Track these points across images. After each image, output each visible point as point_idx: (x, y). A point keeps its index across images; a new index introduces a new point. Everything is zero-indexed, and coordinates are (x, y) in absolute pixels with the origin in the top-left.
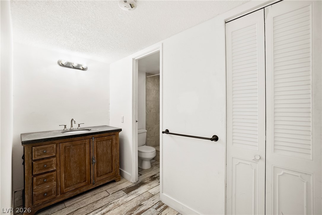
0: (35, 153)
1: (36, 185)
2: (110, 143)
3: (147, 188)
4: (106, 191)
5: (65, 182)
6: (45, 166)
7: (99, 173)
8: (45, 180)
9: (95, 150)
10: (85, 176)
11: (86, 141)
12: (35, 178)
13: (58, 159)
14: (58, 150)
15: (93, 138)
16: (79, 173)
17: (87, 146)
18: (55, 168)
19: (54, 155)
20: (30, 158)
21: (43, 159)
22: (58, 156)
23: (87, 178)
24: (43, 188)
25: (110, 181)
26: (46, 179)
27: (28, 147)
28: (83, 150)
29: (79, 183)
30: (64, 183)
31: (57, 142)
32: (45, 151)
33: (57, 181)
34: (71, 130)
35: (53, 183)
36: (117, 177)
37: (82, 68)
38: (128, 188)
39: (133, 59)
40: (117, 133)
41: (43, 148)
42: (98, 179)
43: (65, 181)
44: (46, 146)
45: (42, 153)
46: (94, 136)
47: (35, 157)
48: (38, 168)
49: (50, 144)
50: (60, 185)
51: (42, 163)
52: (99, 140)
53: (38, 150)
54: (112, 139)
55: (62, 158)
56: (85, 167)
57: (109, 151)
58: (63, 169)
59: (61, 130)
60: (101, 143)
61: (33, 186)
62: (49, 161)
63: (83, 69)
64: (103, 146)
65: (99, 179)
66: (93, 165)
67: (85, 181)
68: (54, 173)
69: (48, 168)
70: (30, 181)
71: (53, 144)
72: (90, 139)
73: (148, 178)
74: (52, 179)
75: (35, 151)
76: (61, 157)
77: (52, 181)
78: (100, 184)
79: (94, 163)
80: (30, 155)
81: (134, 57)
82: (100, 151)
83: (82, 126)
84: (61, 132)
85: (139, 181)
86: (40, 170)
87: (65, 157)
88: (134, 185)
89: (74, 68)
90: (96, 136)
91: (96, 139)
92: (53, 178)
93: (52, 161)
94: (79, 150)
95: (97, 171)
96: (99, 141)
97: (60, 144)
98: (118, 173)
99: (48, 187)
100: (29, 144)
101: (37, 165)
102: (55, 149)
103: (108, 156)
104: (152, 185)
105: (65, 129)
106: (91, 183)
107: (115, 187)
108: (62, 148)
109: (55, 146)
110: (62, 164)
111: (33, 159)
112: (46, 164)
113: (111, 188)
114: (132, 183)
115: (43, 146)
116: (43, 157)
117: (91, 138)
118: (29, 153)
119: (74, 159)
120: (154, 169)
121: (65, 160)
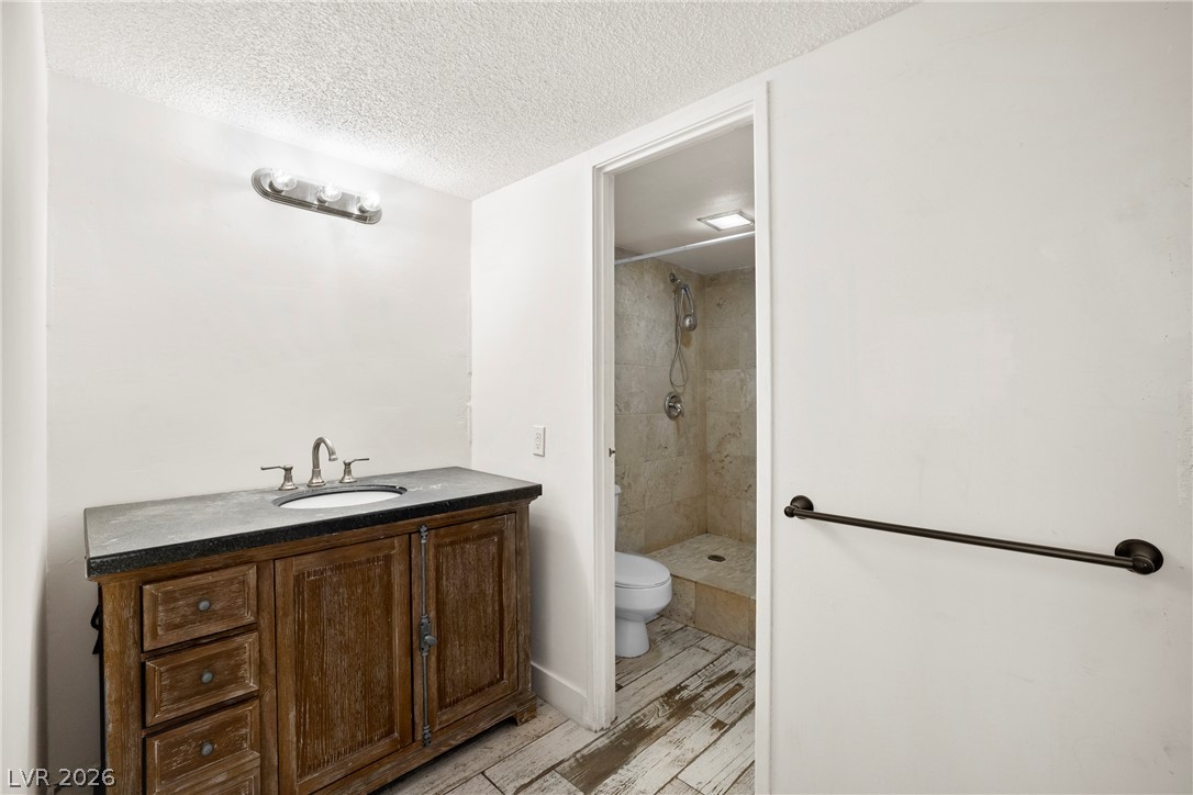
0: (155, 617)
1: (163, 778)
2: (493, 549)
3: (669, 759)
4: (483, 773)
5: (298, 747)
6: (207, 677)
7: (449, 690)
8: (207, 749)
9: (432, 584)
10: (390, 710)
11: (394, 548)
12: (156, 743)
13: (267, 636)
14: (265, 596)
15: (424, 529)
16: (364, 697)
17: (398, 570)
18: (253, 686)
19: (249, 618)
20: (130, 642)
21: (195, 643)
22: (264, 623)
23: (397, 720)
24: (197, 789)
25: (493, 722)
26: (212, 743)
27: (122, 586)
28: (377, 588)
29: (362, 744)
30: (294, 753)
31: (260, 553)
32: (204, 605)
33: (261, 745)
34: (316, 492)
35: (247, 759)
36: (522, 704)
37: (357, 212)
38: (583, 756)
39: (597, 170)
40: (522, 502)
41: (193, 590)
42: (445, 718)
43: (298, 741)
44: (210, 578)
45: (189, 611)
46: (429, 521)
47: (155, 635)
48: (172, 688)
49: (227, 567)
50: (276, 763)
51: (187, 664)
52: (448, 540)
53: (170, 598)
54: (500, 533)
55: (287, 629)
56: (390, 667)
57: (490, 589)
58: (288, 683)
59: (271, 491)
60: (454, 551)
61: (148, 784)
62: (224, 649)
63: (364, 217)
64: (464, 564)
65: (446, 716)
66: (425, 654)
67: (390, 732)
68: (248, 710)
69: (220, 686)
70: (133, 760)
71: (243, 568)
72: (410, 534)
73: (656, 703)
74: (241, 736)
75: (155, 603)
76: (279, 629)
77: (240, 749)
78: (454, 743)
79: (426, 649)
80: (132, 626)
81: (598, 160)
82: (451, 588)
83: (359, 471)
84: (275, 502)
85: (619, 720)
86: (180, 699)
87: (301, 628)
88: (604, 741)
89: (323, 208)
90: (436, 520)
91: (436, 536)
92: (243, 731)
93: (237, 649)
94: (359, 591)
95: (439, 684)
96: (446, 545)
97: (278, 563)
98: (526, 683)
99: (221, 779)
100: (123, 571)
101: (165, 676)
102: (253, 591)
103: (485, 612)
104: (688, 744)
105: (289, 486)
106: (414, 741)
107: (520, 750)
108: (285, 584)
109: (252, 573)
110: (287, 661)
111: (148, 645)
112: (209, 668)
113: (501, 759)
114: (590, 729)
115: (194, 578)
116: (197, 635)
117: (414, 528)
118: (127, 613)
119: (342, 633)
120: (665, 657)
121: (300, 641)
